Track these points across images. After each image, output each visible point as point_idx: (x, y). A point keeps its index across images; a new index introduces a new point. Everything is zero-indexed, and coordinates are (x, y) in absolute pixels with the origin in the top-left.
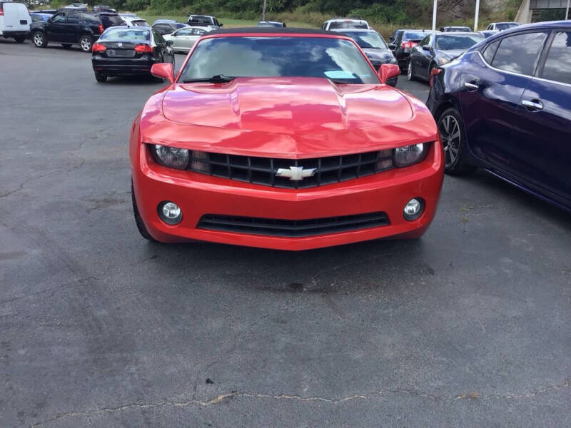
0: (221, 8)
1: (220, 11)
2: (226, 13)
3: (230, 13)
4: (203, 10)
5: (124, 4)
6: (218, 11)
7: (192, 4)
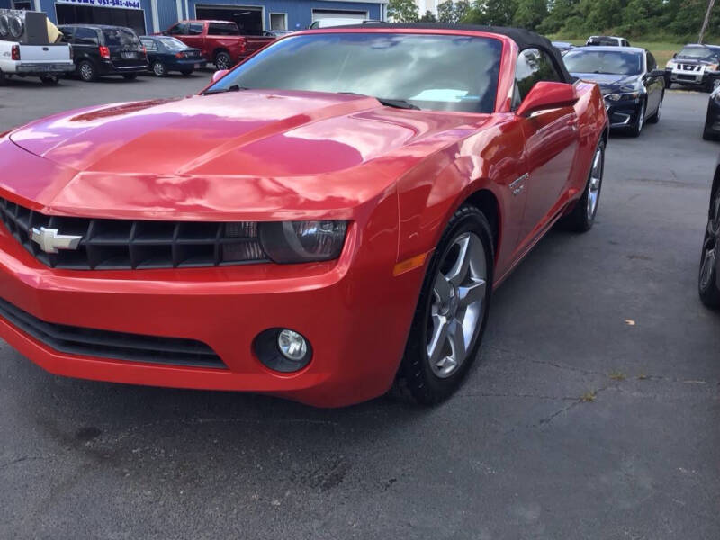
0: (661, 29)
1: (658, 33)
2: (668, 36)
3: (672, 36)
4: (634, 33)
5: (537, 27)
6: (655, 34)
7: (621, 25)
